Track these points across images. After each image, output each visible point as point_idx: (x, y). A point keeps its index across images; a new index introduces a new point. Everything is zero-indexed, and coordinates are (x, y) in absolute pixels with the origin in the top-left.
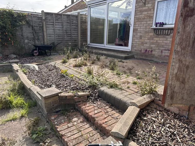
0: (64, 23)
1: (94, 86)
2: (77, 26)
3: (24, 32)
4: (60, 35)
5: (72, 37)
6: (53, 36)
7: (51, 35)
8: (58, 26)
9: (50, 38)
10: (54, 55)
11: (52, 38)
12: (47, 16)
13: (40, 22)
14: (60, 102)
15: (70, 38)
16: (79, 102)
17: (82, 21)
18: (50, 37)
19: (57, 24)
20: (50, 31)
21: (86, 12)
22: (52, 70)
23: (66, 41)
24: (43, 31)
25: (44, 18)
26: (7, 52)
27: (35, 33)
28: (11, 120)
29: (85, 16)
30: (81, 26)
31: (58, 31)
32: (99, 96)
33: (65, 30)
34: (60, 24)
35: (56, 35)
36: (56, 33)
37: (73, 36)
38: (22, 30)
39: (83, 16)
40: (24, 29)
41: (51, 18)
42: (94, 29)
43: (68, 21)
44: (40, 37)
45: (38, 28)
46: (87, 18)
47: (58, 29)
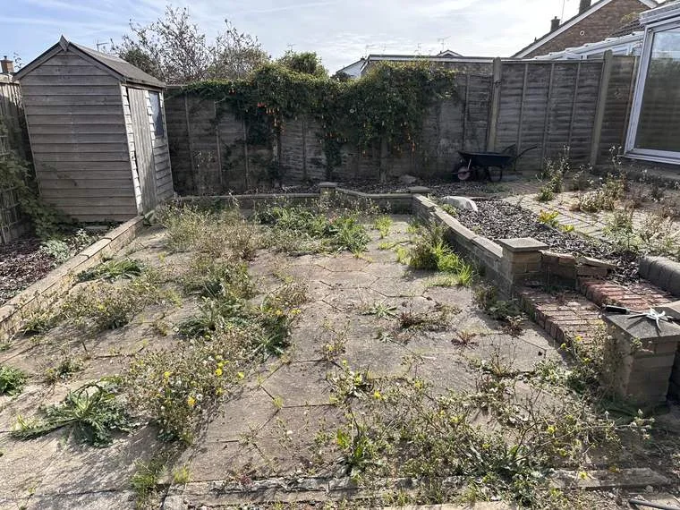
0: (553, 87)
1: (628, 252)
2: (597, 94)
3: (442, 117)
4: (534, 125)
5: (574, 128)
6: (515, 126)
7: (508, 126)
8: (533, 100)
9: (506, 132)
10: (511, 181)
11: (511, 133)
12: (507, 73)
13: (484, 90)
14: (542, 267)
15: (566, 131)
16: (586, 276)
17: (617, 76)
18: (505, 130)
19: (531, 91)
20: (509, 114)
21: (634, 45)
22: (512, 214)
23: (551, 141)
24: (489, 114)
25: (497, 79)
26: (396, 169)
27: (468, 119)
28: (442, 286)
29: (629, 62)
30: (610, 93)
31: (531, 112)
32: (639, 275)
33: (554, 110)
34: (541, 91)
35: (524, 126)
36: (524, 119)
37: (576, 125)
38: (438, 114)
39: (624, 62)
40: (443, 110)
41: (517, 77)
42: (657, 102)
43: (567, 79)
44: (479, 131)
45: (478, 106)
46: (637, 68)
47: (533, 106)
